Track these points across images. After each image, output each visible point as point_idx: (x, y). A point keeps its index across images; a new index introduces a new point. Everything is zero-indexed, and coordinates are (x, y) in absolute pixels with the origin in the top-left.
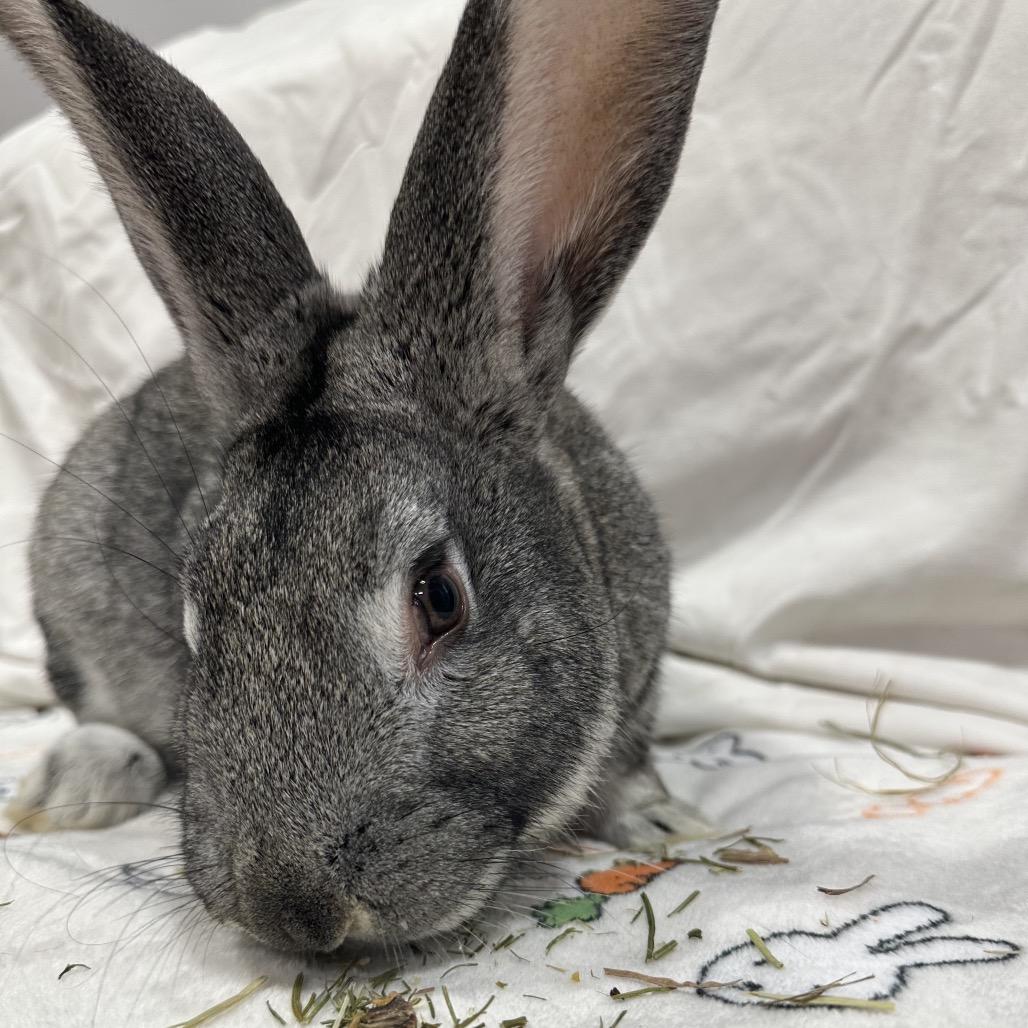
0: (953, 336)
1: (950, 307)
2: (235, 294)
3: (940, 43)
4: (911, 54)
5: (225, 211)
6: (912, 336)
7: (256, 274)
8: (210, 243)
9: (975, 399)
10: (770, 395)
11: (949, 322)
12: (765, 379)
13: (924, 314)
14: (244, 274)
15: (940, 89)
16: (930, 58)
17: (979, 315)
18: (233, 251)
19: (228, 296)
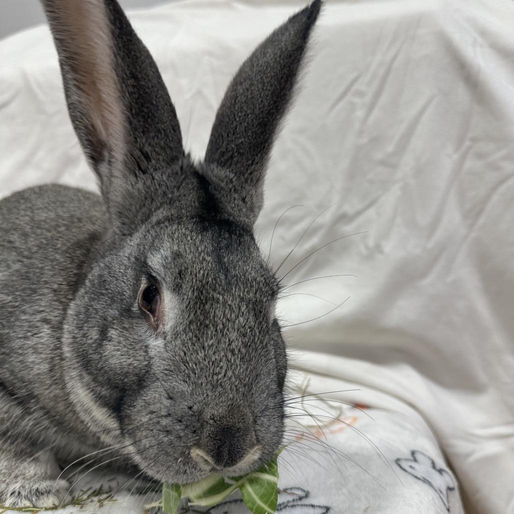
0: (361, 219)
1: (359, 207)
2: (155, 151)
3: (360, 94)
4: (349, 97)
5: (159, 112)
6: (343, 218)
7: (167, 145)
8: (149, 125)
9: (367, 248)
10: (282, 238)
11: (359, 213)
12: (280, 231)
13: (348, 209)
14: (162, 143)
15: (360, 113)
16: (357, 100)
17: (371, 212)
18: (159, 131)
19: (151, 151)
